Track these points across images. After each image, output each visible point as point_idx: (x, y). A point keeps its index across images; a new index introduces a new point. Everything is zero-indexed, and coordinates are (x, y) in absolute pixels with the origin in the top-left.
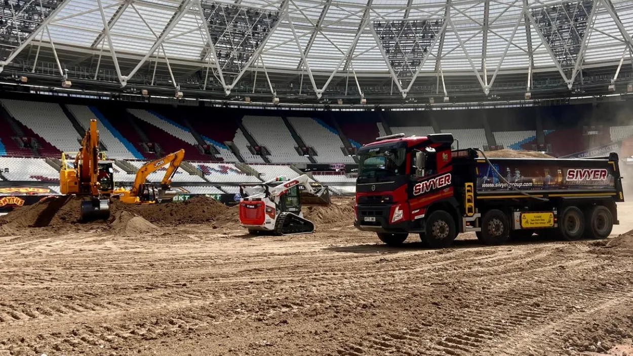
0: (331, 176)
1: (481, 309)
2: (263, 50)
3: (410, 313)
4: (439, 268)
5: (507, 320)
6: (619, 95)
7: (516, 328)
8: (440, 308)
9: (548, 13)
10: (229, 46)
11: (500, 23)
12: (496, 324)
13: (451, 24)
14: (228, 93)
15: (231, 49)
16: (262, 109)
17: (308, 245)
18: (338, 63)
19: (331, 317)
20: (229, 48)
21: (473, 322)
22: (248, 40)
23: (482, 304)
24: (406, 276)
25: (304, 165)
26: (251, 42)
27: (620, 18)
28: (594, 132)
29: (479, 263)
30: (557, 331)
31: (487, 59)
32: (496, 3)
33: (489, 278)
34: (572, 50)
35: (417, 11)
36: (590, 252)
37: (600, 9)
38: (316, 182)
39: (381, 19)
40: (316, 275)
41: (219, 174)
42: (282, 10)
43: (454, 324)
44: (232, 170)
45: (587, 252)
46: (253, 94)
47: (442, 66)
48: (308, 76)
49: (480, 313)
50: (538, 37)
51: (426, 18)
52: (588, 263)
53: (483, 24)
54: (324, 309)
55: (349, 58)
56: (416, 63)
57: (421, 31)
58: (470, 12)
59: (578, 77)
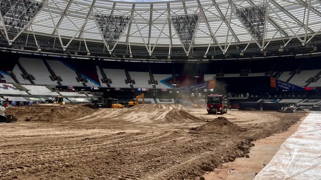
0: (69, 93)
1: (130, 164)
2: (33, 22)
3: (92, 169)
4: (115, 142)
5: (143, 169)
6: (208, 60)
7: (145, 174)
8: (109, 165)
9: (179, 20)
10: (12, 18)
11: (157, 22)
12: (137, 172)
13: (134, 20)
14: (10, 44)
15: (13, 20)
16: (31, 55)
17: (48, 130)
18: (75, 33)
19: (46, 173)
20: (12, 19)
21: (125, 172)
22: (24, 16)
23: (132, 162)
24: (97, 147)
25: (55, 86)
26: (26, 17)
27: (210, 25)
28: (197, 76)
29: (136, 139)
30: (165, 174)
31: (151, 39)
32: (156, 12)
33: (139, 147)
34: (189, 38)
35: (117, 11)
36: (189, 133)
37: (201, 20)
38: (61, 95)
39: (99, 13)
40: (45, 148)
41: (2, 89)
42: (44, 2)
43: (114, 174)
44: (11, 87)
45: (188, 133)
46: (26, 46)
47: (129, 40)
48: (58, 38)
49: (130, 167)
50: (174, 30)
51: (122, 15)
52: (187, 138)
53: (149, 22)
54: (42, 169)
55: (82, 31)
56: (116, 37)
57: (120, 21)
58: (143, 15)
59: (191, 51)
